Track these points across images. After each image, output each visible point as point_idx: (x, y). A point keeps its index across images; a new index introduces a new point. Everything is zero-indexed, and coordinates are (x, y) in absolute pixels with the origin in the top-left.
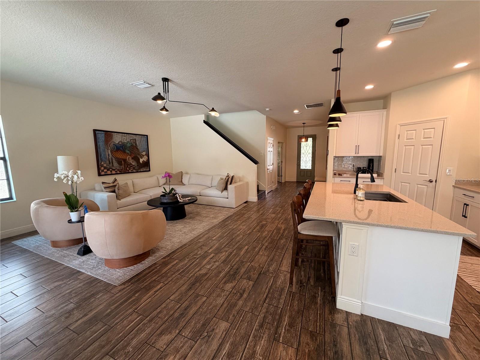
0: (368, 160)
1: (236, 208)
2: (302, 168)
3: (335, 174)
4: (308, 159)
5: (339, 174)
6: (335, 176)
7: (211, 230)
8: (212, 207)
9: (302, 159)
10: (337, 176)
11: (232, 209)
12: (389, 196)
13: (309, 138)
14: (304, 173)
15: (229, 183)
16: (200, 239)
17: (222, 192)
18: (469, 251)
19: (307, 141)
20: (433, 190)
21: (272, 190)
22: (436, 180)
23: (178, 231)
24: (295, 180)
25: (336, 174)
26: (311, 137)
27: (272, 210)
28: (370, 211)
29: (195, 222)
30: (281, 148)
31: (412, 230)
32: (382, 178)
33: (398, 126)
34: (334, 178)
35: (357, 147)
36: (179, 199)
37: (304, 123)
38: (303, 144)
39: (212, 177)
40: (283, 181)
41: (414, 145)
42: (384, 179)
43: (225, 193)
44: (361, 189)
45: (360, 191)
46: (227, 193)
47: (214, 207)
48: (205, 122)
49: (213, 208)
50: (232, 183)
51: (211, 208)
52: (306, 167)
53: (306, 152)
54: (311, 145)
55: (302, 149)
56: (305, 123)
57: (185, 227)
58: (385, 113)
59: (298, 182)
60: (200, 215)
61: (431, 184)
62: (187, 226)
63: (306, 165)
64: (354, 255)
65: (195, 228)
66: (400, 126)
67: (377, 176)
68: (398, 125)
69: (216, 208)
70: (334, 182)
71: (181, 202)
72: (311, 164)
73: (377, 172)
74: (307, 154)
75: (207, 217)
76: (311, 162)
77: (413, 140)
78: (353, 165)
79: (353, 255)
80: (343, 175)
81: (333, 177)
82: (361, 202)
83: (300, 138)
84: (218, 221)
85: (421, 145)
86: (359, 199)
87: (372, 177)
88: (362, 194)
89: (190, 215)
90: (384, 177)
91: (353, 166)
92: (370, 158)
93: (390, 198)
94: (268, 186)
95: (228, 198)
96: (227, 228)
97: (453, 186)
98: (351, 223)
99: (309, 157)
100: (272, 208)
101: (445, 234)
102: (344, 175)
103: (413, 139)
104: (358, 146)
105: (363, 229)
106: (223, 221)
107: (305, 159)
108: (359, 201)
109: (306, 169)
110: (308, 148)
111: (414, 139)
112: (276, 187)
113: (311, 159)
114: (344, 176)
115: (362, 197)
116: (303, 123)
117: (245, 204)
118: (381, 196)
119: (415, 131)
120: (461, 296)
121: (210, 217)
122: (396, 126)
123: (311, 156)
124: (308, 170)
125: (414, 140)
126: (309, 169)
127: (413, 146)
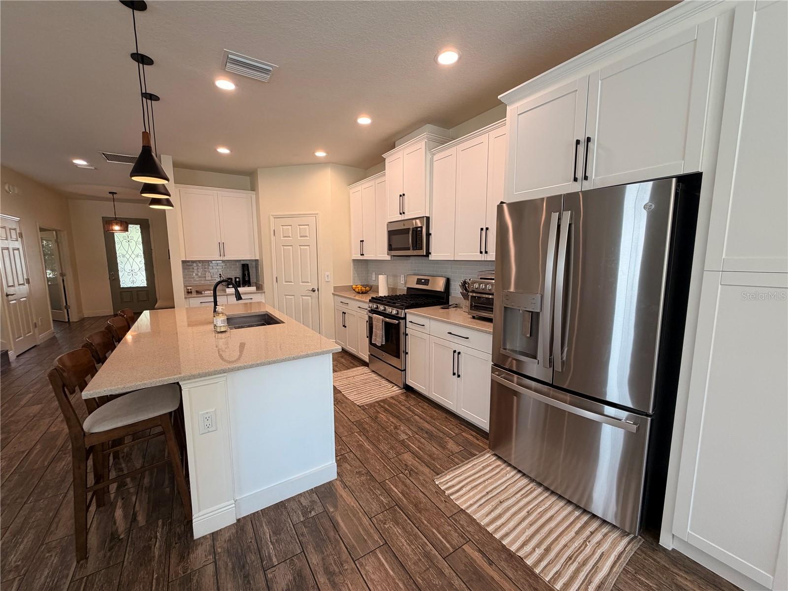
0: (241, 265)
2: (125, 286)
3: (189, 292)
4: (136, 267)
5: (198, 292)
6: (190, 295)
9: (120, 266)
10: (194, 294)
12: (266, 317)
13: (130, 226)
14: (131, 294)
18: (352, 363)
19: (127, 231)
20: (317, 300)
21: (35, 346)
22: (318, 289)
24: (113, 314)
25: (191, 292)
26: (136, 224)
27: (31, 395)
28: (242, 346)
30: (57, 241)
31: (282, 362)
33: (272, 218)
34: (188, 300)
35: (221, 246)
37: (113, 193)
38: (119, 236)
40: (74, 318)
41: (292, 246)
42: (264, 292)
44: (219, 314)
45: (218, 317)
52: (133, 282)
53: (130, 252)
54: (140, 239)
55: (117, 246)
56: (116, 193)
58: (254, 197)
61: (314, 294)
63: (134, 279)
64: (210, 430)
66: (274, 218)
67: (255, 289)
70: (188, 307)
72: (145, 276)
73: (256, 283)
74: (133, 256)
76: (144, 273)
77: (289, 238)
79: (209, 432)
80: (203, 292)
81: (185, 298)
82: (223, 335)
83: (108, 222)
85: (300, 246)
86: (219, 330)
87: (237, 291)
88: (223, 321)
90: (264, 290)
91: (220, 277)
92: (244, 263)
93: (268, 320)
94: (14, 339)
97: (333, 294)
98: (195, 378)
99: (139, 264)
100: (32, 390)
101: (316, 355)
102: (206, 292)
105: (218, 381)
107: (128, 267)
108: (220, 335)
109: (134, 286)
110: (133, 244)
111: (291, 237)
112: (51, 336)
114: (205, 295)
115: (223, 326)
116: (110, 193)
118: (257, 319)
119: (290, 227)
120: (346, 418)
122: (269, 217)
123: (143, 261)
124: (140, 289)
126: (141, 286)
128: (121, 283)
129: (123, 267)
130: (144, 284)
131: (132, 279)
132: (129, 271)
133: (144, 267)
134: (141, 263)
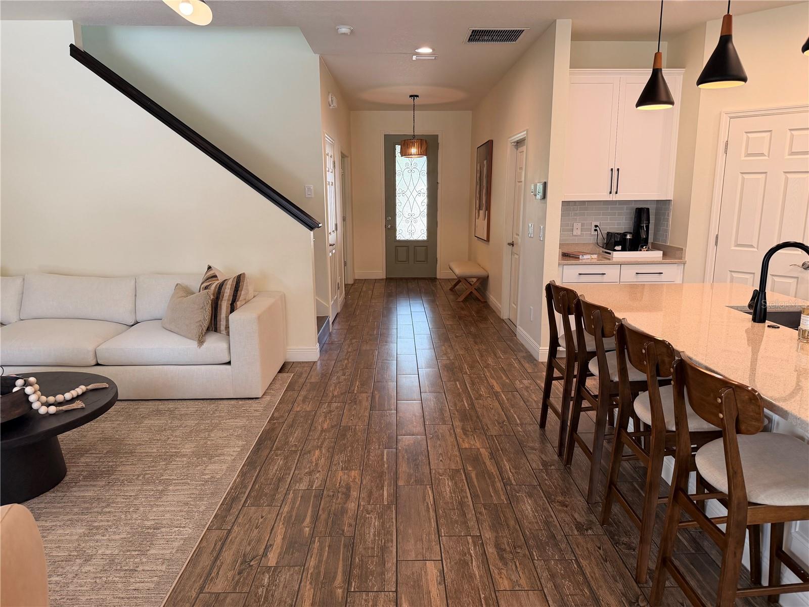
1: (268, 398)
2: (402, 239)
5: (574, 256)
7: (231, 518)
8: (162, 406)
9: (399, 209)
11: (254, 405)
14: (408, 251)
15: (225, 305)
16: (208, 578)
17: (201, 342)
23: (68, 560)
24: (380, 273)
29: (131, 490)
32: (681, 263)
33: (725, 119)
36: (35, 406)
37: (414, 97)
38: (401, 162)
39: (133, 282)
42: (684, 263)
43: (215, 345)
46: (224, 345)
47: (171, 405)
48: (76, 52)
49: (171, 411)
50: (239, 303)
51: (159, 413)
52: (411, 234)
53: (411, 188)
55: (398, 178)
56: (417, 96)
57: (92, 530)
59: (391, 279)
60: (131, 453)
62: (102, 521)
63: (413, 229)
65: (148, 523)
66: (731, 118)
68: (725, 115)
69: (183, 408)
71: (48, 415)
72: (426, 225)
74: (415, 194)
75: (169, 458)
76: (425, 220)
77: (764, 158)
78: (596, 226)
80: (581, 257)
84: (231, 469)
89: (83, 460)
90: (685, 258)
91: (596, 230)
92: (639, 207)
95: (229, 363)
96: (291, 495)
99: (420, 205)
102: (585, 257)
103: (762, 154)
104: (616, 172)
106: (251, 463)
107: (407, 211)
109: (412, 239)
110: (415, 175)
111: (767, 155)
113: (424, 209)
114: (584, 261)
116: (411, 96)
117: (288, 377)
119: (769, 133)
121: (184, 456)
122: (720, 119)
123: (426, 201)
124: (418, 244)
125: (767, 158)
126: (420, 239)
127: (764, 175)
128: (397, 234)
129: (401, 210)
130: (424, 237)
131: (410, 228)
132: (409, 217)
133: (426, 211)
134: (423, 204)
